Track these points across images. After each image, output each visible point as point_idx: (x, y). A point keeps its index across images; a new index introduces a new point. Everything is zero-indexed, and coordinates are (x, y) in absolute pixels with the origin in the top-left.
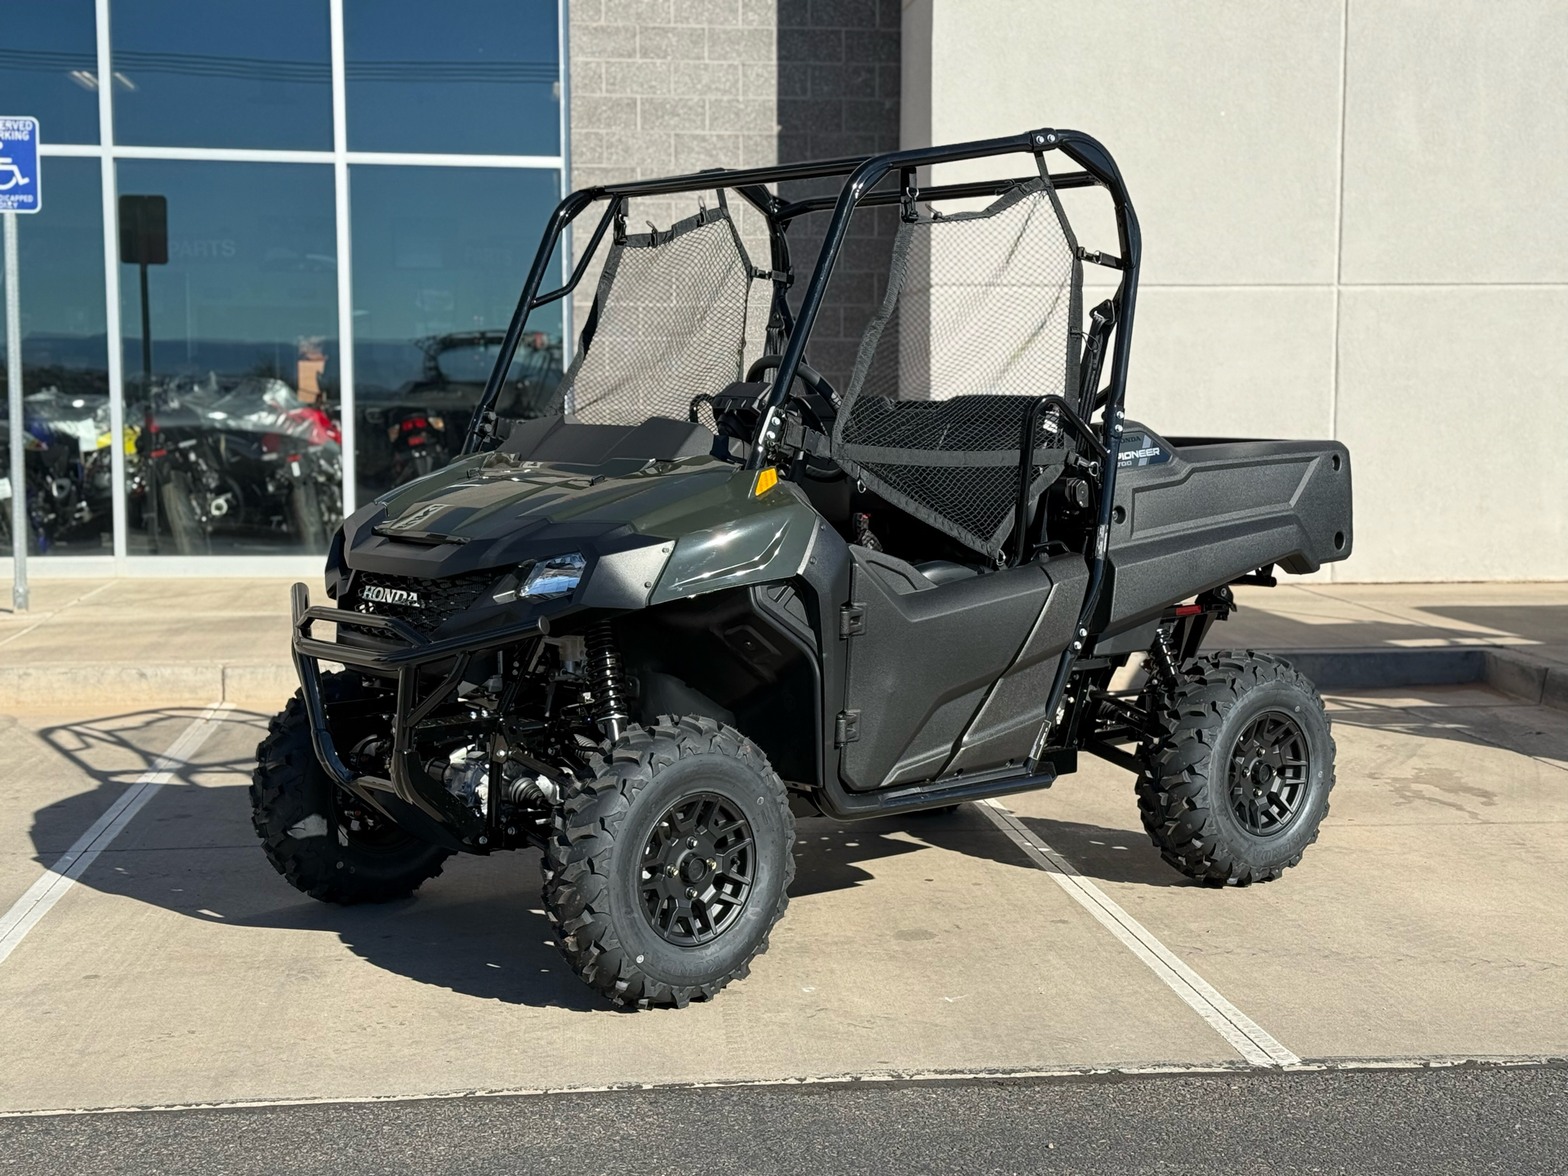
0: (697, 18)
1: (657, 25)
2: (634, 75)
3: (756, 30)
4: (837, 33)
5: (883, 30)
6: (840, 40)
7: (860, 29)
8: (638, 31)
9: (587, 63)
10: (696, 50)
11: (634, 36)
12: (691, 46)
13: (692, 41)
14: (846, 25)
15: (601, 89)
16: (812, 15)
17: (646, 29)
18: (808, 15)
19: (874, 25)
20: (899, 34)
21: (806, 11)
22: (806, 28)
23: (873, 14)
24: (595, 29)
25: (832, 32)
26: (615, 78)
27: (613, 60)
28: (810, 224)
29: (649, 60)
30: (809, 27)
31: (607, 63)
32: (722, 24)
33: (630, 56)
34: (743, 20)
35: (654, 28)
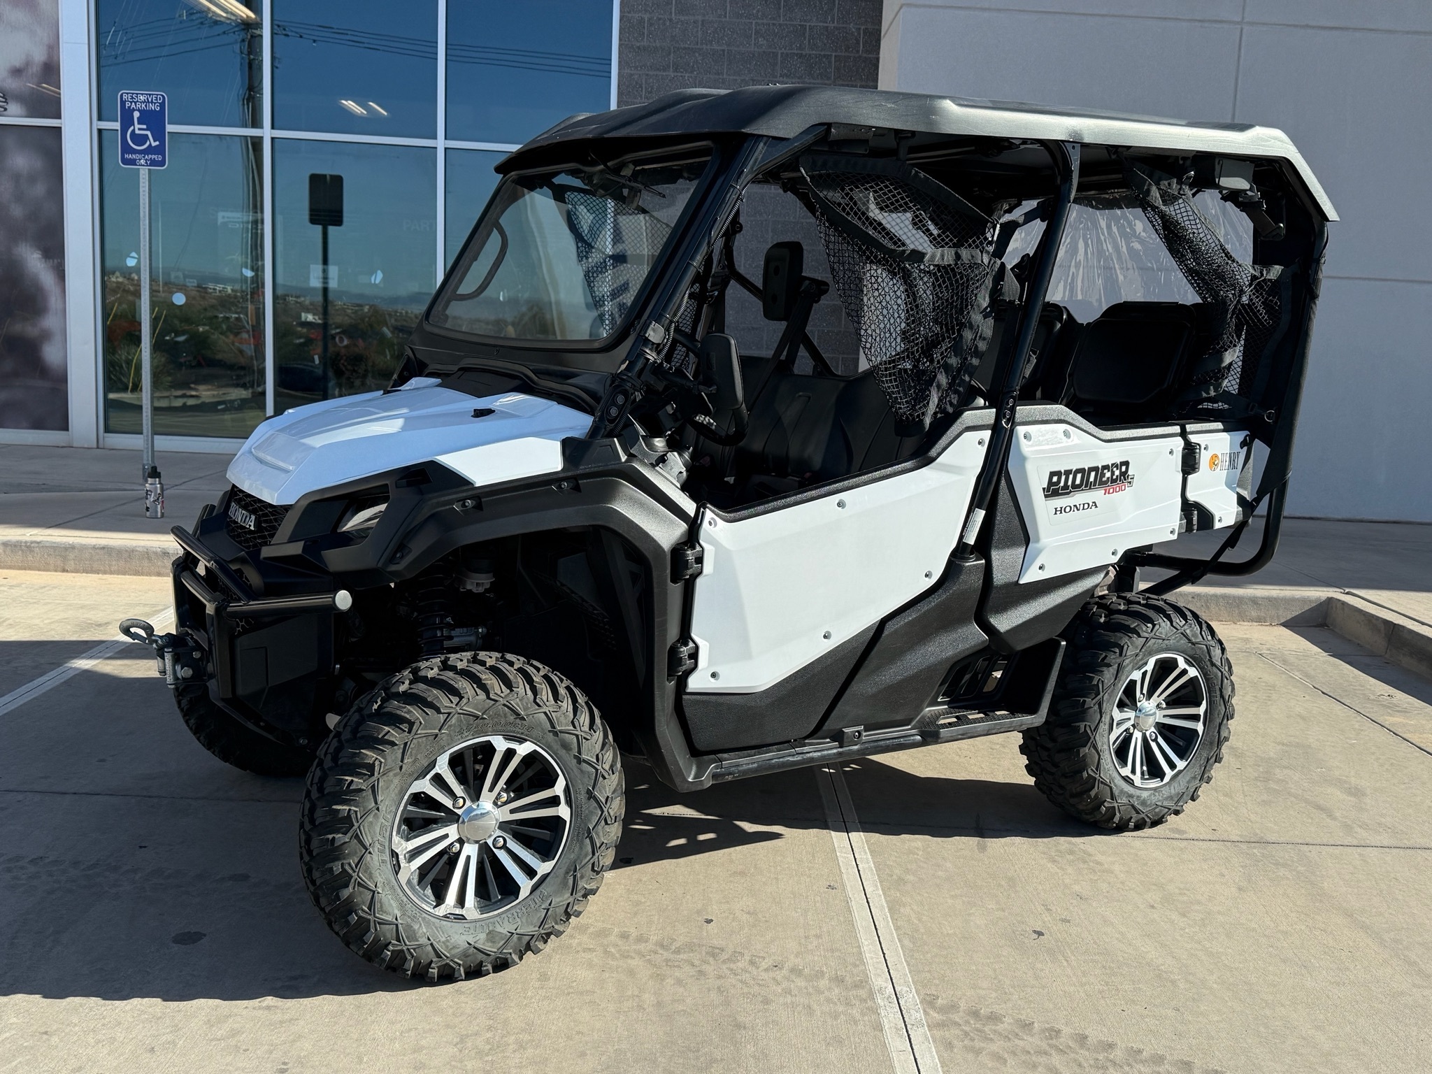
0: (718, 42)
1: (687, 46)
2: (667, 85)
3: (764, 52)
4: (828, 57)
5: (865, 55)
6: (830, 62)
7: (847, 54)
8: (672, 50)
9: (632, 75)
10: (716, 67)
11: (670, 54)
12: (713, 64)
13: (713, 60)
14: (836, 51)
15: (641, 97)
16: (809, 41)
17: (678, 49)
18: (806, 42)
19: (858, 51)
20: (878, 59)
21: (805, 39)
22: (804, 53)
23: (858, 43)
24: (639, 48)
25: (824, 56)
26: (652, 88)
27: (651, 73)
28: (798, 210)
29: (679, 74)
30: (807, 51)
31: (647, 75)
32: (738, 46)
33: (664, 70)
34: (755, 44)
35: (685, 48)
